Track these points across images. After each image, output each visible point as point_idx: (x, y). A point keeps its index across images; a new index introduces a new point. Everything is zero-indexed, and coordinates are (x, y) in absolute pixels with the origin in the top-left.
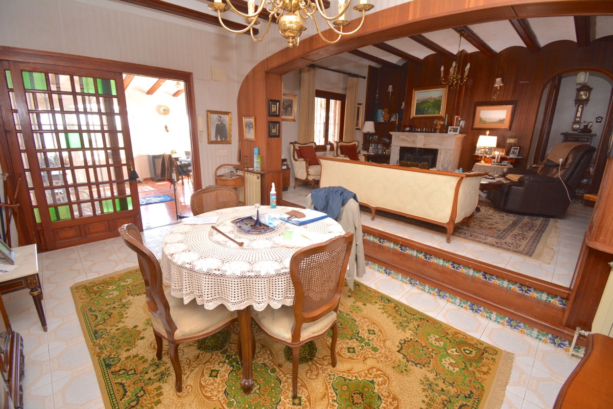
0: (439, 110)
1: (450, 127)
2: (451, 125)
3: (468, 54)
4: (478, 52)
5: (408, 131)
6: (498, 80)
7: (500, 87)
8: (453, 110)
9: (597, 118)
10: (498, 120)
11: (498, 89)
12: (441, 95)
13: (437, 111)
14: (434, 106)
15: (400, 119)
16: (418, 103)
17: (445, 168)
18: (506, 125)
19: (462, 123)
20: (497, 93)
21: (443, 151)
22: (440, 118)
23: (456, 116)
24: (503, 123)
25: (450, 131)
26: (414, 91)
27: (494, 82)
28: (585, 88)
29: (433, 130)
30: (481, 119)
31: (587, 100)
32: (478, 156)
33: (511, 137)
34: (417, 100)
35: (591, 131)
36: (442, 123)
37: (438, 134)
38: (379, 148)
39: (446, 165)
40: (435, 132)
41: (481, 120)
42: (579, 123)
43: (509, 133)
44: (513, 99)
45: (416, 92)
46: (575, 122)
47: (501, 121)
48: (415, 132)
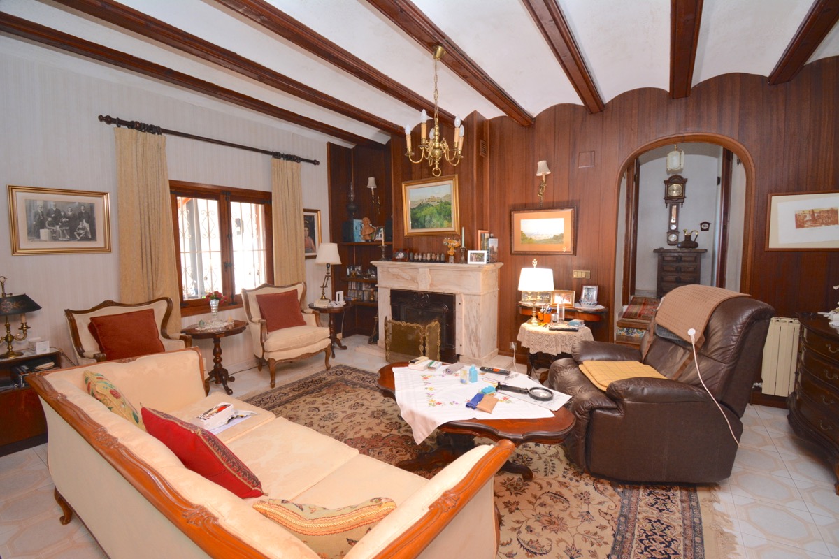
0: (450, 221)
1: (470, 252)
2: (473, 249)
3: (487, 121)
4: (502, 117)
5: (402, 260)
6: (542, 164)
7: (547, 176)
8: (473, 219)
9: (701, 224)
10: (552, 236)
11: (544, 179)
12: (449, 193)
13: (446, 223)
14: (440, 214)
15: (388, 237)
16: (414, 209)
17: (472, 331)
18: (566, 246)
19: (493, 243)
20: (543, 188)
21: (463, 297)
22: (452, 235)
23: (479, 231)
24: (562, 242)
25: (472, 259)
26: (403, 185)
27: (535, 168)
28: (676, 180)
29: (443, 259)
30: (523, 235)
31: (682, 198)
32: (525, 308)
33: (581, 268)
34: (412, 203)
35: (696, 245)
36: (456, 243)
37: (451, 265)
38: (364, 289)
39: (473, 326)
40: (446, 261)
41: (524, 237)
42: (676, 232)
43: (575, 261)
44: (570, 199)
45: (408, 188)
46: (671, 232)
47: (558, 238)
48: (414, 261)
